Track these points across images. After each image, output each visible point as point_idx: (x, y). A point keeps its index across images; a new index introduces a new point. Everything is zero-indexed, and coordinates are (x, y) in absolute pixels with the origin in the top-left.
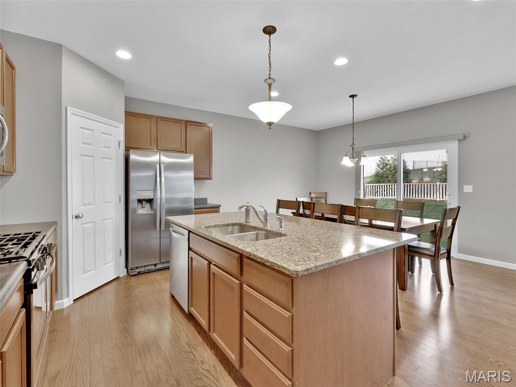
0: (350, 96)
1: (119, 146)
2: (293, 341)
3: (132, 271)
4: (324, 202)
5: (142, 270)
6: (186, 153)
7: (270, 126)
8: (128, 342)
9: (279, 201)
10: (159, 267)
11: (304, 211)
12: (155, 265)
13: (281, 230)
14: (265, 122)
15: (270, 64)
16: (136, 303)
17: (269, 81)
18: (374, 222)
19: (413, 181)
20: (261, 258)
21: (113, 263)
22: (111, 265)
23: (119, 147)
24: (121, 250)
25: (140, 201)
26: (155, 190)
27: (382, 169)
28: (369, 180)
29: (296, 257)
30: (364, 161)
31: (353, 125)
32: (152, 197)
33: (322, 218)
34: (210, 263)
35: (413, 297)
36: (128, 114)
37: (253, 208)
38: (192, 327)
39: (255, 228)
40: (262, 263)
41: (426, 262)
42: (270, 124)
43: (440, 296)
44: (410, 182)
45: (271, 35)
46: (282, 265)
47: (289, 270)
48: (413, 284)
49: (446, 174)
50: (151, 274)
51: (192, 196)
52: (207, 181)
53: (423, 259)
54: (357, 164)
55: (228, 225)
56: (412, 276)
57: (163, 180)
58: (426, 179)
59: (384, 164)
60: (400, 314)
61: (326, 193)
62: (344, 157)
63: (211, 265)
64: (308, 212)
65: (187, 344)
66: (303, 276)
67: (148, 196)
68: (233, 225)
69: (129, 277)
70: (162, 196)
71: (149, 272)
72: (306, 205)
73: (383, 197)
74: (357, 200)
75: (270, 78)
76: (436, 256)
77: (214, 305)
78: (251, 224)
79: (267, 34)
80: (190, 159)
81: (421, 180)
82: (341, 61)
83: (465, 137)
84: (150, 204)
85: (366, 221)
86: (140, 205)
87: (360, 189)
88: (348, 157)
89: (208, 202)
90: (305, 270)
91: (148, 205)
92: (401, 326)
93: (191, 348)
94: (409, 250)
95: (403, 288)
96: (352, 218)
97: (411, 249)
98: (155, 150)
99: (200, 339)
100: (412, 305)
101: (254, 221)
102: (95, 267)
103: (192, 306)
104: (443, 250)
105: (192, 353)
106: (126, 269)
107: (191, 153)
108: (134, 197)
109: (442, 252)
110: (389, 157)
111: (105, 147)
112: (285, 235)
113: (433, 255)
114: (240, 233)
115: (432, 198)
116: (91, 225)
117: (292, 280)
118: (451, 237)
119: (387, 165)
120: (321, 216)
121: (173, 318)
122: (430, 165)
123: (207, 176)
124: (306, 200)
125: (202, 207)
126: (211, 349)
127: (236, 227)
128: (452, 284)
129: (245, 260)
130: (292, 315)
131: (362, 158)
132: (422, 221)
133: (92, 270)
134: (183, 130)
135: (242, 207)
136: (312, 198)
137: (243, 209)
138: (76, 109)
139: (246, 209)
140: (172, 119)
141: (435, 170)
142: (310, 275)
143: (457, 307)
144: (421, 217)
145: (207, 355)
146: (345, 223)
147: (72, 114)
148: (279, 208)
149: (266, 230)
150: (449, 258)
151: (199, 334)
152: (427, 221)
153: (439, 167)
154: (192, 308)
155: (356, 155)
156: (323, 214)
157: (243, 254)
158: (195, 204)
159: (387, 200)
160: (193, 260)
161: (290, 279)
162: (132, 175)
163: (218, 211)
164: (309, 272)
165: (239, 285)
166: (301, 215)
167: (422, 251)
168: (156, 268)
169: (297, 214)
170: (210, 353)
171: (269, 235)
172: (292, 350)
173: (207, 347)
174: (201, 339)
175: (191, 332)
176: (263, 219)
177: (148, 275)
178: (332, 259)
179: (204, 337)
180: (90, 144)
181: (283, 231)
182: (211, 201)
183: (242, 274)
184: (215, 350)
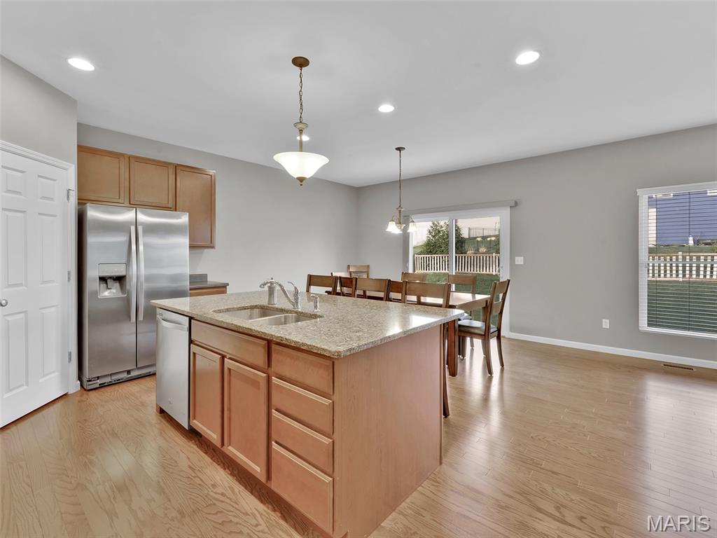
0: (397, 149)
1: (68, 197)
2: (333, 433)
3: (90, 383)
4: (366, 277)
5: (107, 380)
6: (176, 210)
7: (301, 182)
8: (98, 478)
9: (310, 277)
10: (133, 374)
11: (341, 290)
12: (129, 372)
13: (316, 311)
14: (296, 177)
15: (301, 104)
16: (102, 426)
17: (300, 126)
18: (423, 299)
19: (468, 252)
20: (295, 342)
21: (57, 373)
22: (55, 377)
23: (68, 199)
24: (70, 354)
25: (103, 279)
26: (128, 263)
27: (434, 237)
28: (419, 250)
29: (336, 338)
30: (412, 229)
31: (400, 183)
32: (123, 273)
33: (364, 296)
34: (223, 357)
35: (463, 383)
36: (82, 149)
37: (280, 285)
38: (195, 447)
39: (282, 311)
40: (297, 348)
41: (478, 342)
42: (301, 180)
43: (490, 379)
44: (465, 253)
45: (303, 68)
46: (322, 347)
47: (330, 352)
48: (464, 368)
49: (499, 244)
50: (122, 386)
51: (187, 271)
52: (206, 250)
53: (474, 340)
54: (405, 230)
55: (245, 308)
56: (463, 360)
57: (141, 248)
58: (483, 250)
59: (436, 231)
60: (449, 401)
61: (368, 266)
62: (390, 223)
63: (225, 359)
64: (345, 290)
65: (190, 467)
66: (345, 357)
67: (116, 272)
68: (252, 308)
69: (85, 392)
70: (138, 272)
71: (119, 382)
72: (345, 282)
73: (436, 271)
74: (405, 275)
75: (301, 122)
76: (487, 334)
77: (229, 410)
78: (276, 306)
79: (297, 66)
80: (184, 219)
81: (477, 251)
82: (386, 108)
83: (516, 204)
84: (120, 283)
85: (414, 298)
86: (103, 285)
87: (408, 261)
88: (394, 223)
89: (208, 280)
90: (347, 350)
91: (117, 285)
92: (450, 413)
93: (196, 471)
94: (459, 331)
95: (453, 374)
96: (399, 296)
97: (462, 329)
98: (127, 204)
99: (207, 459)
100: (462, 392)
101: (279, 302)
102: (27, 381)
103: (194, 418)
104: (493, 328)
105: (198, 477)
106: (79, 382)
107: (183, 211)
108: (92, 273)
109: (492, 331)
110: (442, 223)
111: (44, 198)
112: (320, 317)
113: (483, 333)
114: (261, 317)
115: (488, 272)
116: (21, 316)
117: (333, 363)
118: (501, 313)
119: (439, 232)
120: (362, 294)
121: (165, 439)
122: (486, 233)
123: (208, 244)
124: (344, 275)
125: (200, 286)
126: (225, 469)
127: (256, 311)
128: (502, 365)
129: (274, 347)
130: (333, 402)
131: (411, 224)
132: (474, 297)
133: (22, 385)
134: (172, 177)
135: (265, 284)
136: (350, 273)
137: (266, 288)
139: (270, 287)
140: (154, 161)
141: (489, 239)
142: (354, 356)
143: (506, 388)
144: (474, 293)
145: (220, 477)
146: (391, 301)
148: (310, 285)
149: (296, 312)
150: (499, 338)
151: (206, 453)
152: (479, 297)
153: (493, 236)
154: (194, 421)
155: (404, 220)
156: (364, 292)
157: (271, 340)
158: (190, 283)
159: (439, 274)
160: (197, 356)
161: (330, 361)
162: (91, 240)
163: (224, 292)
164: (352, 352)
165: (266, 378)
166: (338, 294)
167: (472, 330)
168: (129, 376)
169: (334, 293)
170: (222, 473)
171: (301, 316)
172: (333, 442)
173: (219, 467)
174: (209, 459)
175: (194, 453)
176: (292, 298)
177: (116, 387)
178: (376, 338)
179: (214, 456)
180: (20, 193)
181: (318, 311)
182: (213, 279)
183: (269, 364)
184: (231, 469)
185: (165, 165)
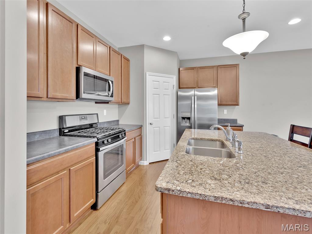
1: (173, 87)
13: (239, 152)
21: (169, 150)
23: (174, 89)
24: (174, 144)
25: (183, 118)
26: (191, 112)
32: (189, 116)
52: (233, 107)
57: (196, 106)
67: (187, 116)
80: (215, 92)
86: (184, 121)
89: (238, 122)
91: (188, 121)
98: (197, 88)
102: (160, 150)
108: (179, 115)
111: (165, 89)
116: (158, 128)
123: (233, 103)
133: (158, 151)
134: (215, 72)
138: (151, 73)
140: (207, 67)
147: (149, 75)
158: (218, 123)
162: (179, 103)
163: (241, 130)
180: (157, 89)
185: (212, 67)
